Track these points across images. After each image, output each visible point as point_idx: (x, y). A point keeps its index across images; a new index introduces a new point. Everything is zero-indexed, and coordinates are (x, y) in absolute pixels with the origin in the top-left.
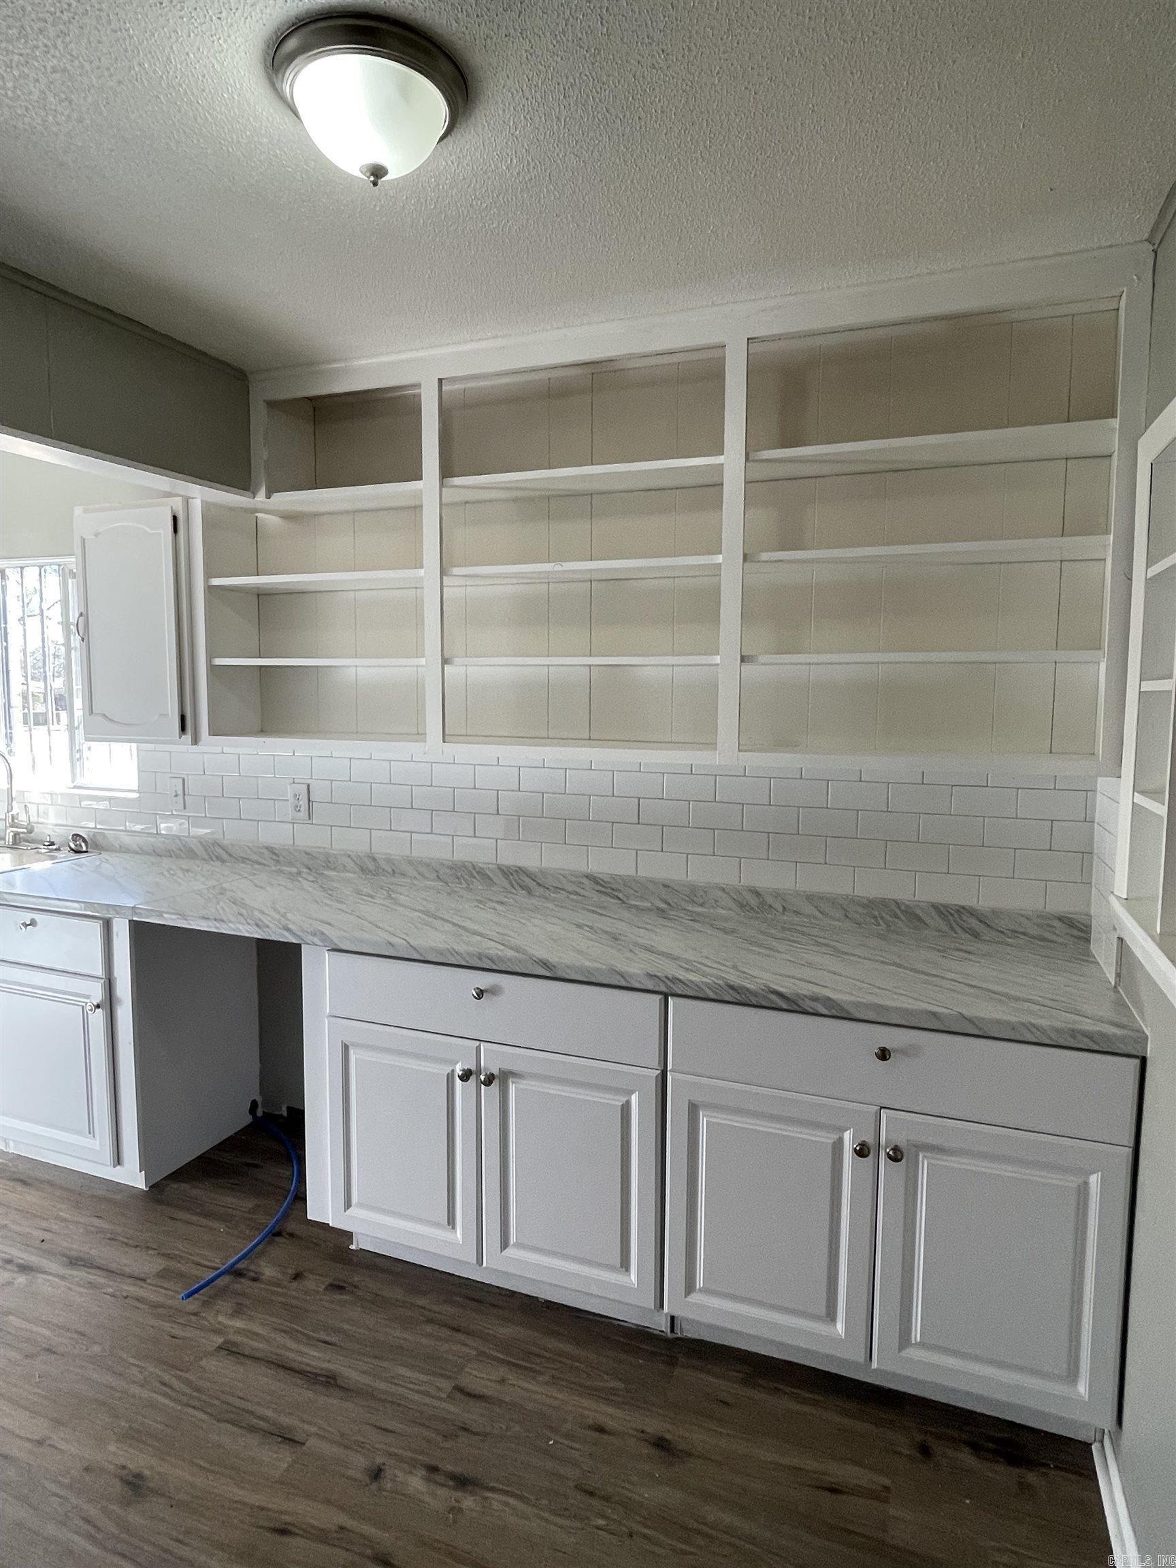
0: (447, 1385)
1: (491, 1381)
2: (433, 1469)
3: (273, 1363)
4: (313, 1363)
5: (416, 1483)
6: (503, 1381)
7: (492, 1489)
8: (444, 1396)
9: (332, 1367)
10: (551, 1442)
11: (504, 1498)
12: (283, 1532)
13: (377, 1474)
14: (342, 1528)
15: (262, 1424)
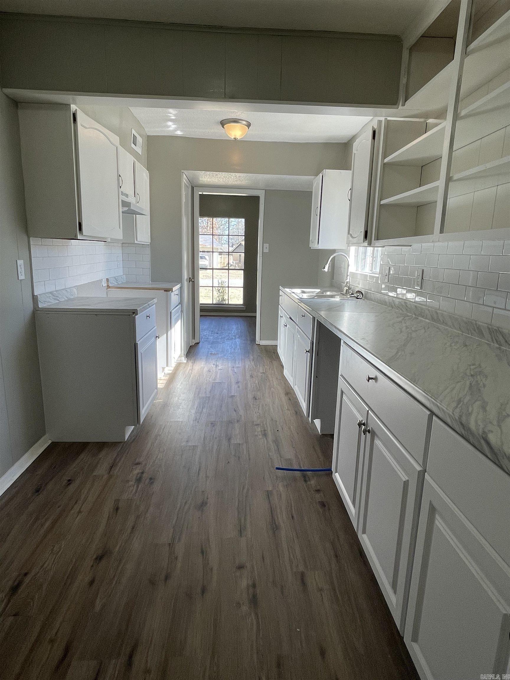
0: (301, 568)
1: (317, 584)
2: (254, 586)
3: (271, 508)
4: (280, 519)
5: (244, 583)
6: (321, 590)
7: (256, 614)
8: (295, 570)
9: (282, 524)
10: (298, 630)
11: (255, 623)
12: (202, 552)
13: (241, 567)
14: (212, 569)
15: (243, 521)
